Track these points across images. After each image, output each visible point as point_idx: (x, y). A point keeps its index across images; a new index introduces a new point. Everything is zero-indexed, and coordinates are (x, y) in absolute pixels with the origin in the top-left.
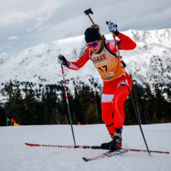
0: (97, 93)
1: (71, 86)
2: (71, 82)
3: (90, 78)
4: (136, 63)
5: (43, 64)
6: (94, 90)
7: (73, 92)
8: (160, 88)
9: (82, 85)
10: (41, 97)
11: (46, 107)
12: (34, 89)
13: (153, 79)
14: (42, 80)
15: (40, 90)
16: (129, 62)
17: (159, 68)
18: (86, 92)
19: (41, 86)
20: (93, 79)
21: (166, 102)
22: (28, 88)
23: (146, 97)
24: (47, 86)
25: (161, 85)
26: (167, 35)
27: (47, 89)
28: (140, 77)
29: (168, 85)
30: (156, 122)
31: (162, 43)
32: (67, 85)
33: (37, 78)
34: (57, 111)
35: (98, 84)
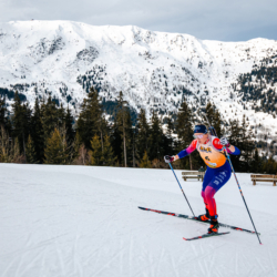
0: (69, 111)
1: (30, 95)
2: (32, 89)
3: (62, 87)
4: (131, 76)
6: (65, 106)
7: (32, 105)
8: (159, 116)
9: (47, 97)
13: (152, 103)
16: (123, 72)
17: (163, 88)
18: (53, 108)
20: (66, 89)
21: (164, 137)
23: (139, 126)
25: (162, 113)
26: (179, 42)
28: (135, 97)
29: (171, 113)
30: (146, 166)
31: (172, 53)
32: (24, 93)
34: (3, 130)
35: (73, 97)
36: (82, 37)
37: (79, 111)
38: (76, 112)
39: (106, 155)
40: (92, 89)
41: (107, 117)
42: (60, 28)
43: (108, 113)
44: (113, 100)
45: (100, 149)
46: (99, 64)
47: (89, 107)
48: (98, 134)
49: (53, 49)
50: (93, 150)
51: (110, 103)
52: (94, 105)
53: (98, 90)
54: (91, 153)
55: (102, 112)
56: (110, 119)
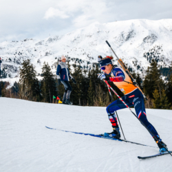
0: (138, 75)
3: (134, 60)
5: (92, 44)
6: (136, 72)
10: (87, 73)
11: (91, 83)
12: (82, 65)
14: (90, 58)
15: (87, 67)
19: (88, 63)
20: (137, 62)
22: (77, 64)
24: (94, 64)
27: (94, 66)
33: (85, 56)
34: (100, 88)
35: (141, 66)
36: (146, 28)
37: (145, 74)
38: (143, 76)
39: (163, 102)
40: (153, 60)
41: (163, 78)
42: (133, 25)
43: (164, 75)
44: (167, 67)
45: (159, 98)
46: (158, 45)
47: (151, 72)
48: (158, 89)
49: (128, 38)
50: (154, 99)
51: (165, 69)
52: (155, 70)
53: (157, 61)
54: (153, 101)
55: (160, 74)
56: (165, 79)
